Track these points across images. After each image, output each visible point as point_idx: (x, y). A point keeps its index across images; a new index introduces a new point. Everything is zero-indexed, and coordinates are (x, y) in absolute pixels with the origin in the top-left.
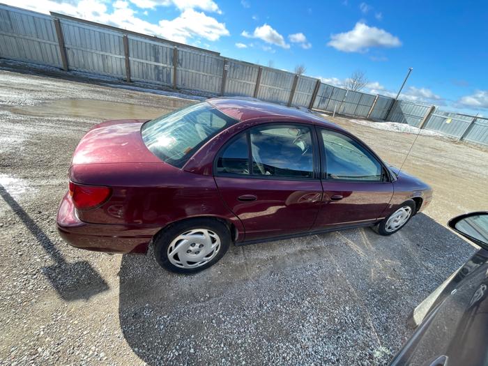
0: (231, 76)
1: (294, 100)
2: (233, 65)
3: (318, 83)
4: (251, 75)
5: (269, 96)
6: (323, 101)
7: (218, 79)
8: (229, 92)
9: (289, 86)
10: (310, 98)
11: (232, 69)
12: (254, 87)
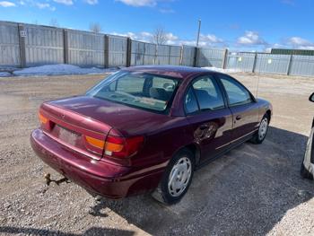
0: (31, 43)
1: (111, 61)
2: (30, 30)
3: (129, 41)
4: (56, 39)
5: (82, 59)
6: (138, 57)
7: (14, 48)
8: (32, 61)
9: (101, 46)
10: (125, 56)
11: (30, 35)
12: (62, 52)
